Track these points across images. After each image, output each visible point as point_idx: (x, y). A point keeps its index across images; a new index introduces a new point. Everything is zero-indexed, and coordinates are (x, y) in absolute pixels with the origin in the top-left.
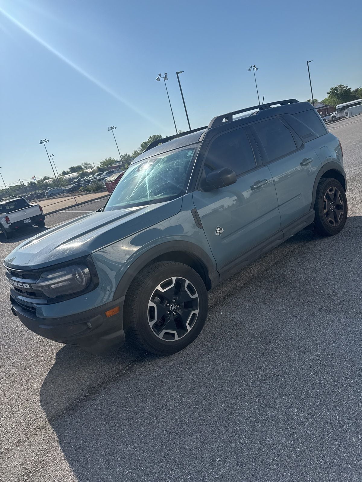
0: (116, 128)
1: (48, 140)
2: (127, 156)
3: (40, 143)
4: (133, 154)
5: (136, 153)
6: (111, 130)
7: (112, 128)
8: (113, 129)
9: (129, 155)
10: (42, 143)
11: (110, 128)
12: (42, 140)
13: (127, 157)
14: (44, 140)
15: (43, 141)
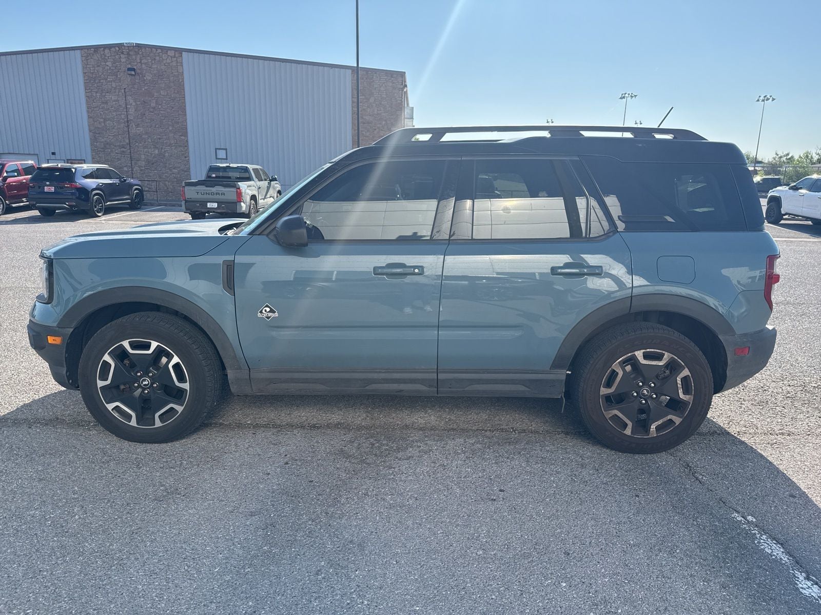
0: (773, 99)
1: (636, 96)
2: (788, 157)
3: (621, 98)
4: (800, 157)
5: (807, 156)
6: (763, 101)
7: (766, 99)
8: (768, 99)
9: (792, 157)
10: (624, 97)
11: (762, 98)
12: (625, 94)
13: (786, 159)
14: (629, 94)
15: (627, 95)
